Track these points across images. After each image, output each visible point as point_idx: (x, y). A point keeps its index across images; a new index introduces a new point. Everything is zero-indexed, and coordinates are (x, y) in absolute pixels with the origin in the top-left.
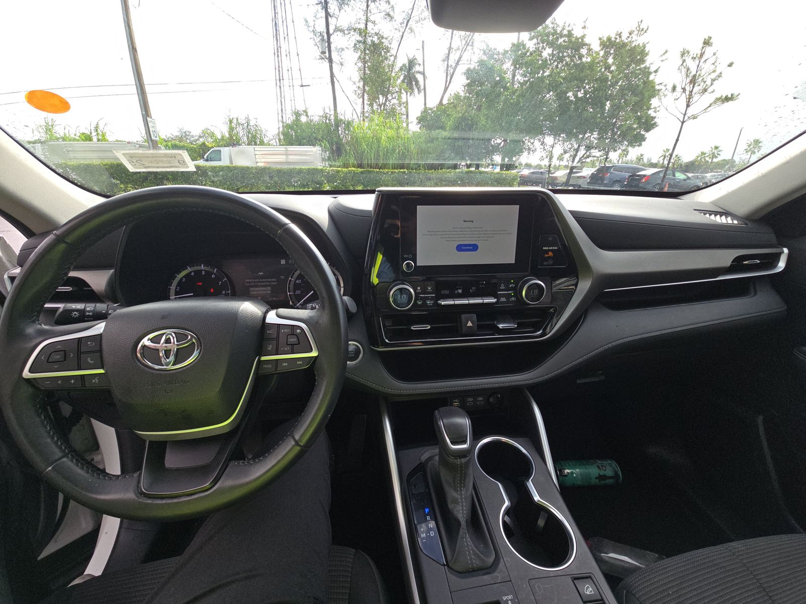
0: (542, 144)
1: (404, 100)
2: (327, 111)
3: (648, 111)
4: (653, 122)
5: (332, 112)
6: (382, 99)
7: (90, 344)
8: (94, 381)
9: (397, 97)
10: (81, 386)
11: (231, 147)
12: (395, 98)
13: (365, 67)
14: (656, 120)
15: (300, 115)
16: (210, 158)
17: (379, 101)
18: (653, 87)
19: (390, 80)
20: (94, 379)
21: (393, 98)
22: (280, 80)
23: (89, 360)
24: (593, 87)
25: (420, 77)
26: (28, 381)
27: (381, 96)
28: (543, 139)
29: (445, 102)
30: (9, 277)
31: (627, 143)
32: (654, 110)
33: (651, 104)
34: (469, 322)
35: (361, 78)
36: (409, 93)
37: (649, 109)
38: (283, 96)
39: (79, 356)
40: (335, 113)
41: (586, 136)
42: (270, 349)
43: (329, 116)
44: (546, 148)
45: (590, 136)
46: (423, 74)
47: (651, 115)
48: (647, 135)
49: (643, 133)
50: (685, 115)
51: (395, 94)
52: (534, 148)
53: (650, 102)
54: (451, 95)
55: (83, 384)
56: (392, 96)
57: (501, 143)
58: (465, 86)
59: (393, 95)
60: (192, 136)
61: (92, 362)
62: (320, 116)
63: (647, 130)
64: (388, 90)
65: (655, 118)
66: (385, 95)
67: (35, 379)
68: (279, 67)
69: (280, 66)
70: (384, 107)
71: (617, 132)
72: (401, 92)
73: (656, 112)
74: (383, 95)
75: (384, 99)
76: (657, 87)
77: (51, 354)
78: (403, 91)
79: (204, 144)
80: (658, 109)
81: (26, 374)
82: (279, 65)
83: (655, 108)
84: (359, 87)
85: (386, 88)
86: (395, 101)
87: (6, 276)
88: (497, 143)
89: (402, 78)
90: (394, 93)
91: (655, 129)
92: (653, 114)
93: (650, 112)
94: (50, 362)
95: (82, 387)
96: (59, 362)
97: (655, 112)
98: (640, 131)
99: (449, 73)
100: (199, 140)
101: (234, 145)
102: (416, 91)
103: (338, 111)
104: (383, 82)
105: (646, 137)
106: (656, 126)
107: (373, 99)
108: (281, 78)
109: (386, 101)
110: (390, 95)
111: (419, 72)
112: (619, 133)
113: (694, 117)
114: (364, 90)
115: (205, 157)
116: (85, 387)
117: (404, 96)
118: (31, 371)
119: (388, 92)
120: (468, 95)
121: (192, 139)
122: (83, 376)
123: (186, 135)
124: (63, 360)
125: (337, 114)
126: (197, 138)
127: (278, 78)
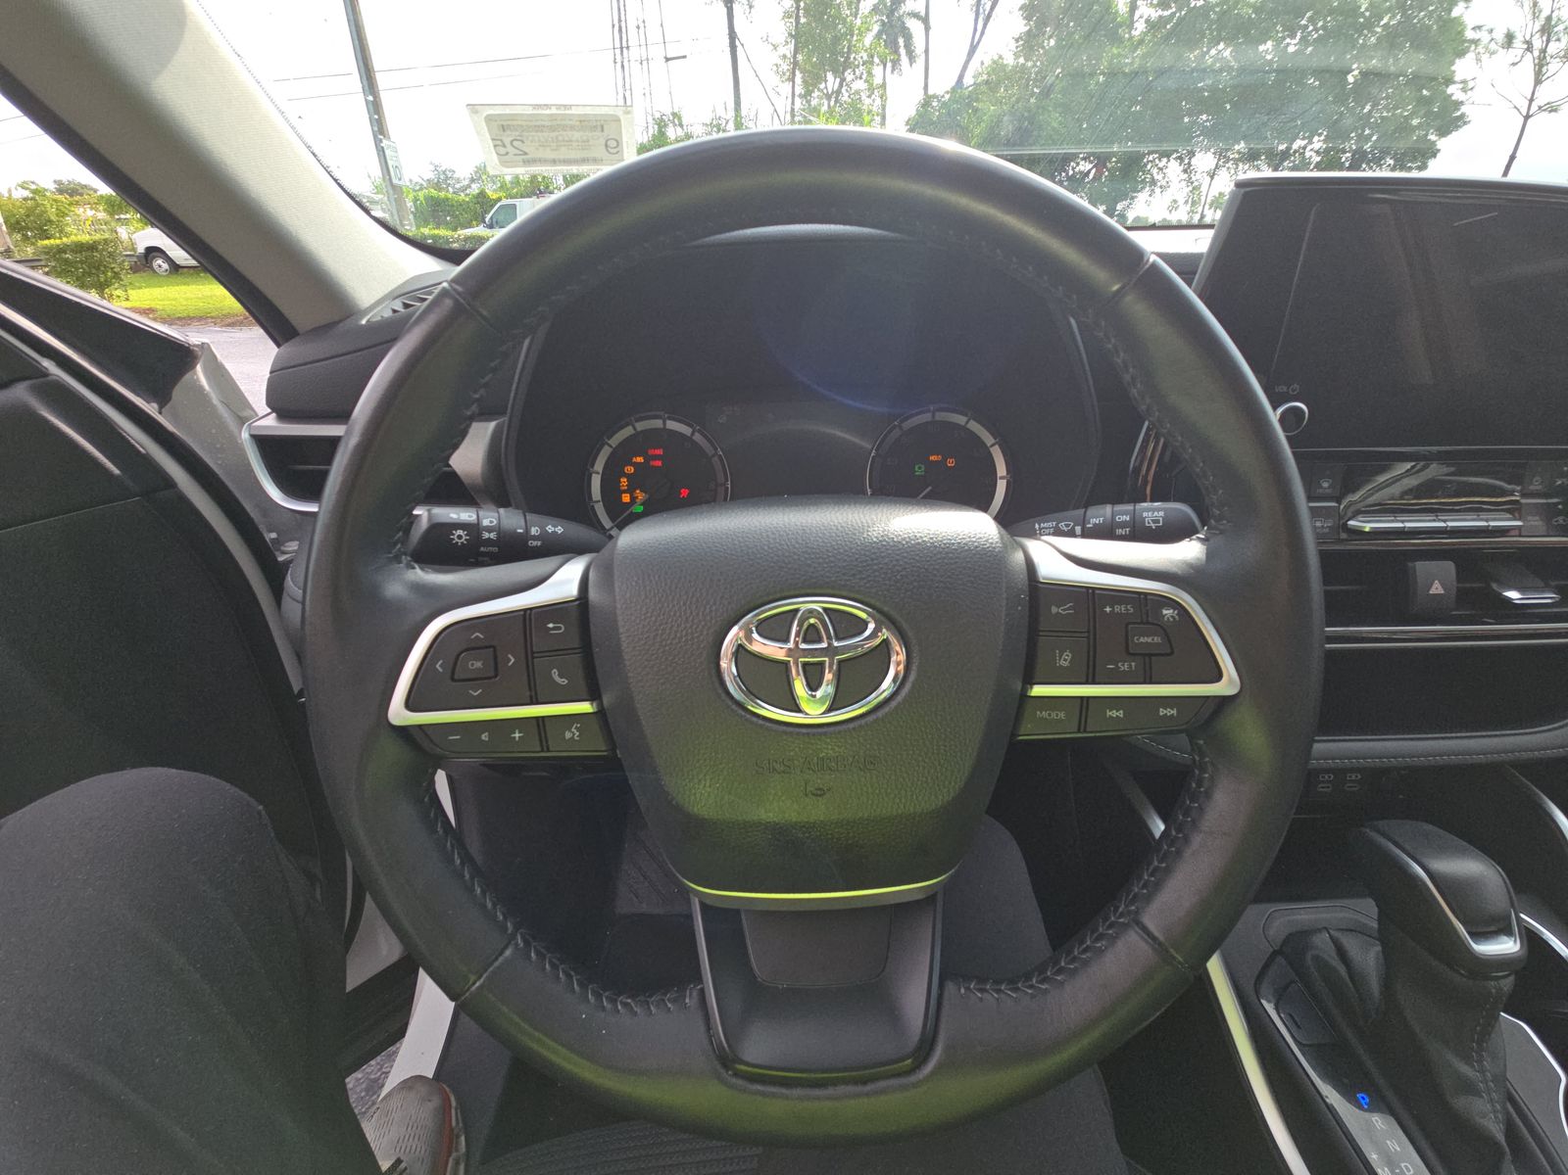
0: (1185, 171)
1: (878, 80)
2: (721, 112)
3: (1447, 86)
4: (1459, 113)
5: (731, 114)
6: (831, 82)
7: (554, 629)
8: (568, 735)
9: (864, 77)
10: (539, 749)
11: (534, 198)
12: (861, 78)
13: (798, 8)
14: (1463, 109)
15: (666, 125)
16: (497, 222)
17: (826, 88)
18: (1461, 33)
19: (852, 36)
20: (570, 731)
21: (856, 78)
22: (622, 48)
23: (555, 673)
24: (1324, 28)
25: (915, 27)
26: (404, 732)
27: (830, 76)
28: (1190, 159)
29: (968, 80)
30: (253, 436)
31: (1392, 162)
32: (1461, 86)
33: (1454, 72)
34: (1437, 584)
35: (790, 35)
36: (889, 65)
37: (1449, 81)
38: (628, 85)
39: (530, 663)
40: (736, 116)
41: (1295, 146)
42: (1066, 664)
43: (724, 125)
44: (1194, 179)
45: (1304, 148)
46: (925, 20)
47: (1454, 98)
48: (1443, 144)
49: (1432, 137)
50: (1531, 100)
51: (861, 68)
52: (1166, 179)
53: (1453, 68)
54: (982, 63)
55: (544, 744)
56: (854, 74)
57: (1089, 171)
58: (1017, 41)
59: (857, 70)
60: (458, 181)
61: (564, 681)
62: (707, 125)
63: (1444, 132)
64: (845, 62)
65: (1462, 103)
66: (839, 72)
67: (420, 727)
68: (620, 21)
69: (623, 18)
70: (837, 98)
71: (1371, 135)
72: (872, 63)
73: (1465, 92)
74: (835, 72)
75: (838, 80)
76: (1469, 34)
77: (459, 655)
78: (876, 60)
79: (482, 194)
80: (1471, 84)
81: (398, 712)
82: (620, 17)
83: (1464, 82)
84: (785, 56)
85: (842, 54)
86: (860, 85)
87: (245, 435)
88: (1081, 172)
89: (876, 28)
90: (858, 67)
91: (1461, 130)
92: (1459, 96)
93: (1451, 89)
94: (459, 681)
95: (542, 751)
96: (481, 679)
97: (1464, 90)
98: (1427, 135)
99: (981, 10)
100: (470, 187)
101: (541, 193)
102: (904, 59)
103: (744, 113)
104: (837, 40)
105: (1438, 147)
106: (1465, 123)
107: (813, 80)
108: (624, 44)
109: (841, 86)
110: (849, 71)
111: (916, 15)
112: (1374, 138)
113: (1552, 108)
114: (795, 64)
115: (487, 220)
116: (548, 750)
117: (878, 70)
118: (411, 704)
119: (847, 65)
120: (1022, 60)
121: (457, 186)
122: (540, 721)
123: (447, 178)
124: (492, 674)
125: (741, 118)
126: (466, 183)
127: (618, 45)
